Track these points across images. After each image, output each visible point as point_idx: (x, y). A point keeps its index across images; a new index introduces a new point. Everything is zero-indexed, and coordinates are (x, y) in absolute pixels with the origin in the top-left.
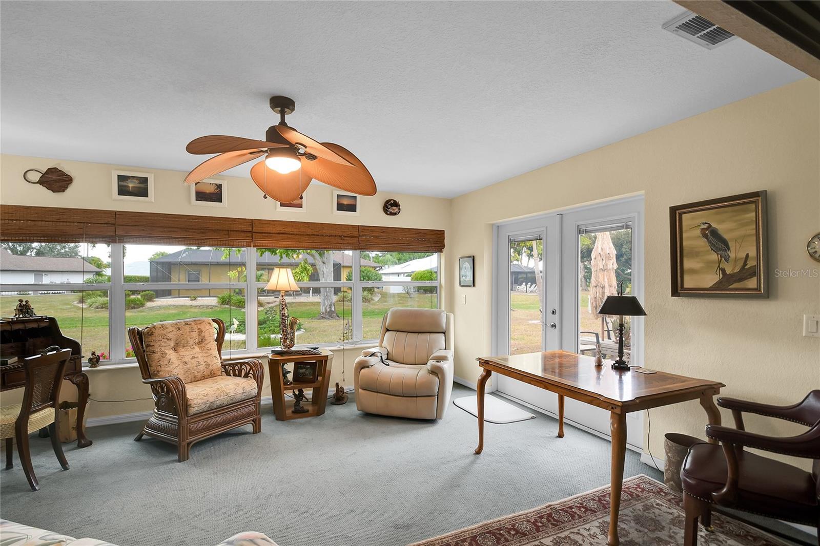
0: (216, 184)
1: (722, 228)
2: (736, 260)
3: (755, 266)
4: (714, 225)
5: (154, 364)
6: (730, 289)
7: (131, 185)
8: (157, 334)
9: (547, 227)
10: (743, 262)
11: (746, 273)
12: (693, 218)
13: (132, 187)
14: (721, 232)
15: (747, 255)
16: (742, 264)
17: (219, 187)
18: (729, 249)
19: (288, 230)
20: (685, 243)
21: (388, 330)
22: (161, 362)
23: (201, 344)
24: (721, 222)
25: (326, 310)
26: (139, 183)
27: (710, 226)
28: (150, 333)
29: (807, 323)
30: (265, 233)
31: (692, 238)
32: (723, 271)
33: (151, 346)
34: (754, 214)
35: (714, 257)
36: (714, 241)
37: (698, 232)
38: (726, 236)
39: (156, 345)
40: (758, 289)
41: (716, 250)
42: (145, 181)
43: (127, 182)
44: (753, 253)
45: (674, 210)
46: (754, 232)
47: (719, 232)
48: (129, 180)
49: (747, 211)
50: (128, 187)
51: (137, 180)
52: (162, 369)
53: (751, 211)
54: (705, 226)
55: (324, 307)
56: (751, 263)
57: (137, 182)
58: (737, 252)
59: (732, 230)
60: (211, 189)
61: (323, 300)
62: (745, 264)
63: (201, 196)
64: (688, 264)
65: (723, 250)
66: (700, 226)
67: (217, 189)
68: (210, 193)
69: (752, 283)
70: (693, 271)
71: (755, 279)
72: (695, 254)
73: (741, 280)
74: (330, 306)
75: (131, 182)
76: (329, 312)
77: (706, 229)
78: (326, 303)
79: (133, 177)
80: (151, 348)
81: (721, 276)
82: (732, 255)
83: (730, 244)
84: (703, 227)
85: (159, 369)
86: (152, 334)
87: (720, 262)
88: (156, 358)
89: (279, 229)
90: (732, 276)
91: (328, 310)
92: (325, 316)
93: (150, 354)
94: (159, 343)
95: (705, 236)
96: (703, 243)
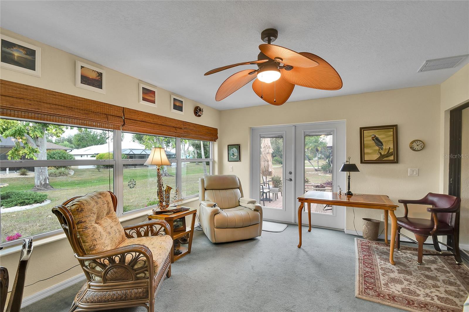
0: (97, 72)
1: (380, 137)
2: (385, 149)
3: (393, 152)
4: (377, 136)
5: (89, 239)
6: (383, 160)
7: (17, 54)
8: (86, 210)
9: (286, 132)
10: (388, 150)
11: (389, 154)
12: (368, 133)
13: (18, 57)
14: (380, 139)
15: (390, 148)
16: (388, 151)
17: (100, 75)
18: (383, 145)
19: (147, 119)
20: (365, 142)
21: (205, 189)
22: (95, 236)
23: (108, 214)
24: (379, 135)
25: (41, 184)
26: (26, 54)
27: (375, 136)
28: (80, 209)
29: (410, 171)
30: (133, 120)
31: (368, 140)
32: (381, 153)
33: (81, 222)
34: (392, 133)
35: (377, 148)
36: (377, 142)
37: (370, 138)
38: (382, 140)
39: (87, 221)
40: (394, 160)
41: (378, 145)
42: (32, 53)
43: (12, 49)
44: (392, 147)
45: (361, 129)
46: (392, 139)
47: (379, 139)
48: (14, 48)
49: (390, 132)
50: (13, 55)
51: (23, 50)
52: (98, 242)
53: (391, 132)
54: (374, 136)
55: (39, 181)
56: (391, 151)
57: (24, 52)
58: (386, 146)
59: (384, 138)
60: (93, 76)
61: (38, 175)
62: (389, 151)
63: (85, 80)
64: (366, 151)
65: (380, 146)
66: (371, 136)
67: (98, 76)
68: (93, 79)
69: (392, 158)
70: (368, 154)
71: (393, 156)
72: (369, 147)
73: (387, 157)
74: (45, 180)
75: (18, 51)
76: (44, 185)
77: (374, 137)
78: (41, 178)
79: (20, 46)
80: (83, 224)
81: (380, 155)
82: (384, 147)
83: (383, 143)
84: (372, 136)
85: (95, 243)
86: (82, 210)
87: (379, 150)
88: (90, 233)
89: (141, 118)
90: (384, 155)
91: (43, 183)
92: (40, 188)
93: (83, 231)
94: (89, 219)
95: (373, 140)
96: (372, 143)
